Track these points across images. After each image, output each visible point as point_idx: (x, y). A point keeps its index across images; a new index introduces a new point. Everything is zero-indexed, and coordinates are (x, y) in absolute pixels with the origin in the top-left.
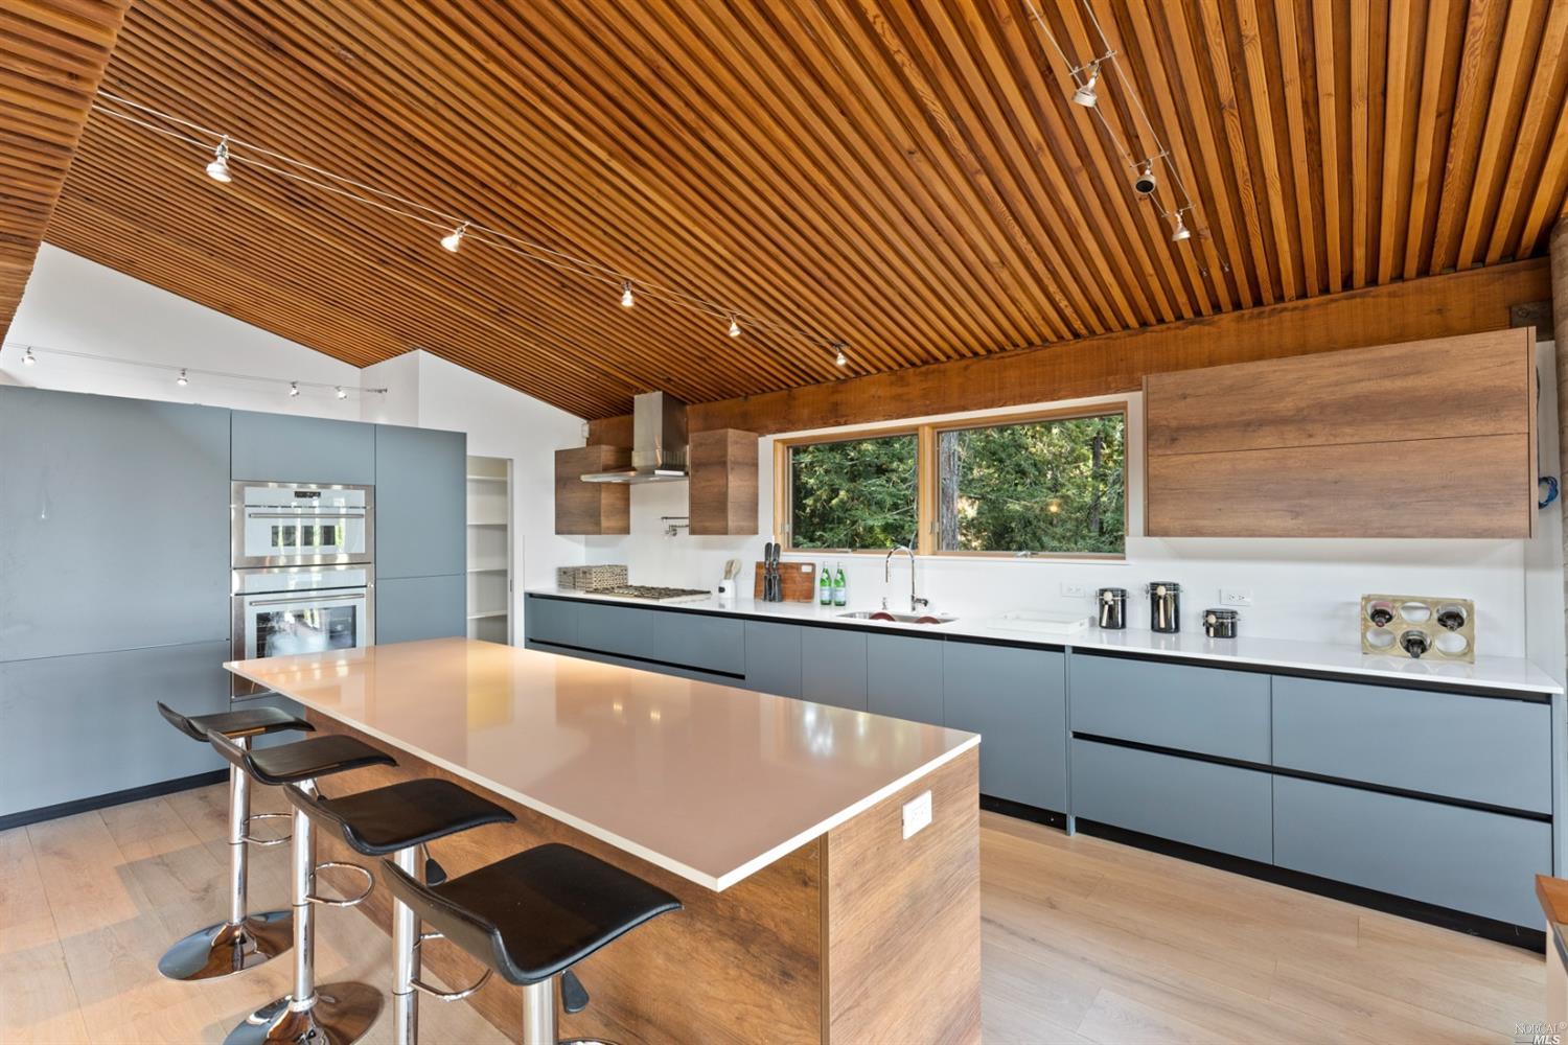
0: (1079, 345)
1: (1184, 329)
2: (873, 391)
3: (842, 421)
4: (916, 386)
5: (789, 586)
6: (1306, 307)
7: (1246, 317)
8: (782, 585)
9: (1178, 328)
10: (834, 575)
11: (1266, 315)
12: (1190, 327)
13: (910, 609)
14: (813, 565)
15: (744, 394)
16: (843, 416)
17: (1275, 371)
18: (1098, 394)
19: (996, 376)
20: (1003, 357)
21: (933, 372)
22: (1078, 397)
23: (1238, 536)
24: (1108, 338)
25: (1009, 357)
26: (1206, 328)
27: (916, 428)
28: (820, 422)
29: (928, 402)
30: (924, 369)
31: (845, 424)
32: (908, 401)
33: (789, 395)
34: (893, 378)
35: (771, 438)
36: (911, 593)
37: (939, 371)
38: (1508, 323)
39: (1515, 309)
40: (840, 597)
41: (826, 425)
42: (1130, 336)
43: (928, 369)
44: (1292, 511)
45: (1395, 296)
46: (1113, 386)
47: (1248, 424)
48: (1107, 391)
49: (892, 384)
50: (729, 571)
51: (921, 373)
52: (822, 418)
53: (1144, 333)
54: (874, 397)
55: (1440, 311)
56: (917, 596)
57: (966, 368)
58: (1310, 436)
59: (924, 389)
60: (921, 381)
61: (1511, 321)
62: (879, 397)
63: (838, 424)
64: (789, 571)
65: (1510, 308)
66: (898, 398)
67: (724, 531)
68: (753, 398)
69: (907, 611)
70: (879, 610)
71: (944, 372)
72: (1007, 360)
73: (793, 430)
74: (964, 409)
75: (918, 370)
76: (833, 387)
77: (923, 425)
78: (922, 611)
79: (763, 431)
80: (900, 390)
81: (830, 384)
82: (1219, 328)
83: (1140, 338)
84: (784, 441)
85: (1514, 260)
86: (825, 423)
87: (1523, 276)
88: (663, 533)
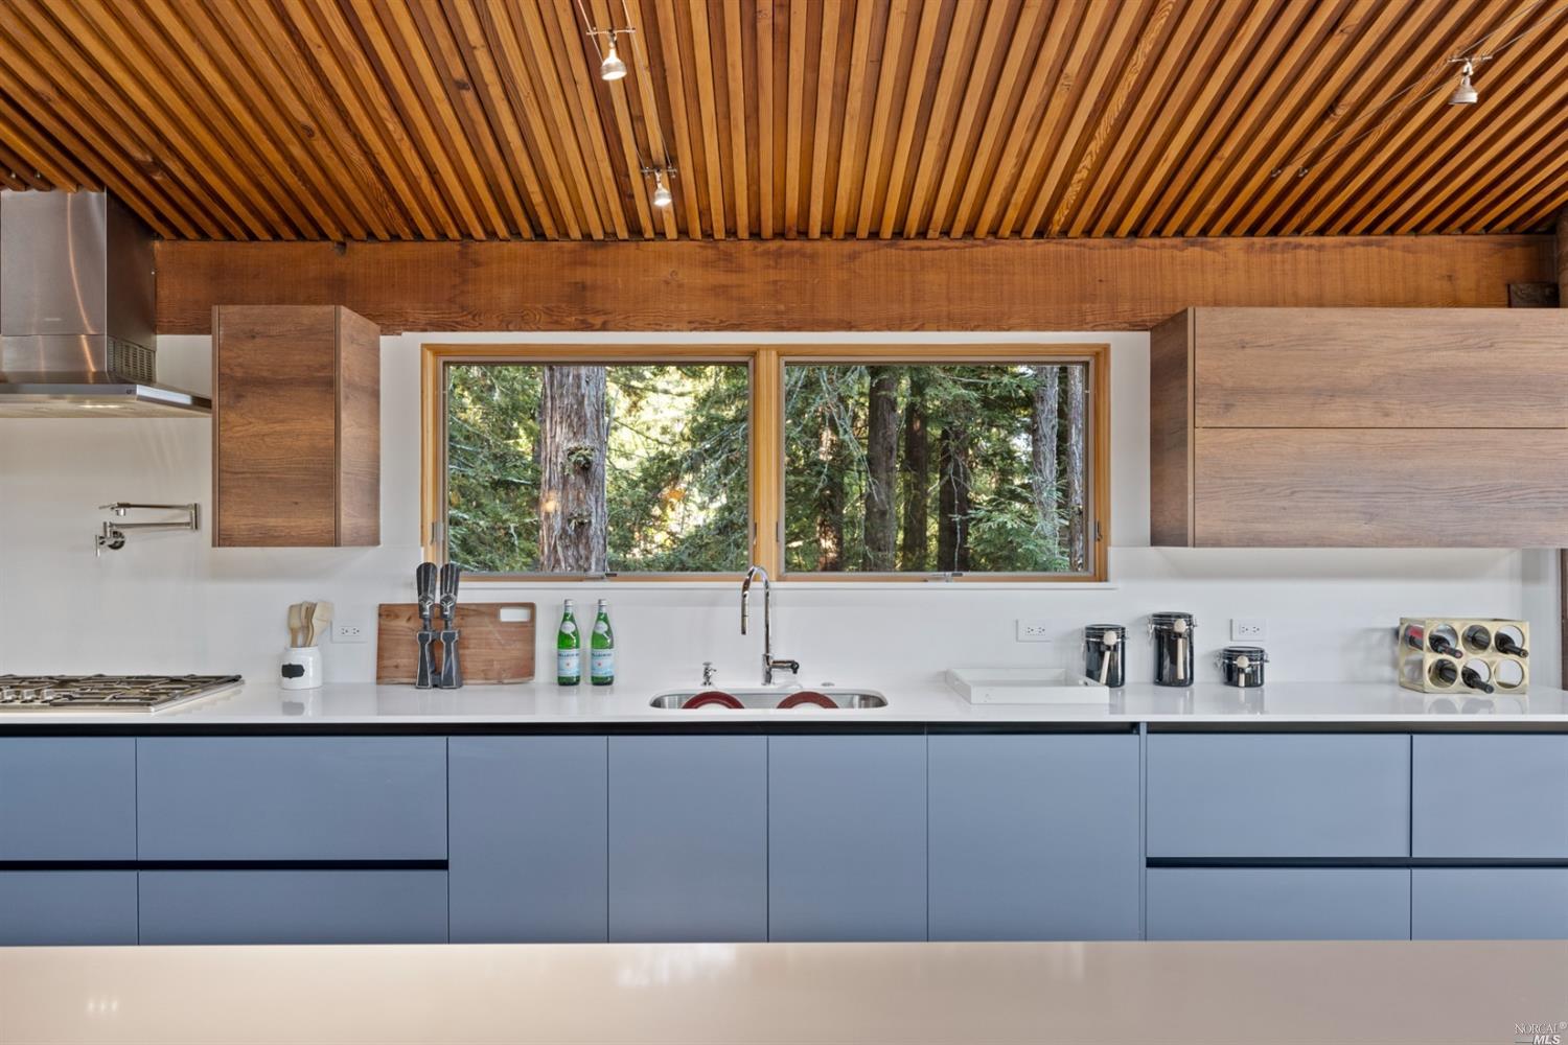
0: (1040, 249)
1: (1182, 250)
2: (665, 271)
3: (598, 321)
4: (756, 272)
5: (474, 656)
6: (1321, 248)
7: (1258, 246)
8: (461, 652)
9: (1174, 247)
10: (585, 623)
11: (1279, 248)
12: (1191, 249)
13: (761, 678)
14: (531, 607)
15: (338, 237)
16: (597, 312)
17: (1349, 324)
18: (1069, 329)
19: (907, 277)
20: (918, 248)
21: (791, 253)
22: (1038, 330)
23: (1305, 545)
24: (1080, 245)
25: (928, 249)
26: (1210, 253)
27: (754, 353)
28: (544, 318)
29: (782, 307)
30: (774, 245)
31: (604, 328)
32: (741, 299)
33: (463, 255)
34: (710, 253)
35: (413, 340)
36: (763, 651)
37: (803, 255)
38: (1506, 303)
39: (1513, 287)
40: (606, 667)
41: (557, 325)
42: (1112, 247)
43: (781, 248)
44: (1365, 513)
45: (1409, 252)
46: (1089, 318)
47: (1318, 392)
48: (1081, 326)
49: (706, 264)
50: (302, 625)
51: (767, 253)
52: (549, 311)
53: (1131, 247)
54: (667, 283)
55: (1450, 278)
56: (778, 654)
57: (853, 257)
58: (1387, 415)
59: (775, 282)
60: (768, 267)
61: (1510, 301)
62: (680, 286)
63: (587, 327)
64: (472, 620)
65: (1509, 286)
66: (719, 291)
67: (334, 540)
68: (362, 251)
69: (755, 684)
70: (698, 688)
71: (813, 257)
72: (927, 254)
73: (474, 329)
74: (850, 326)
75: (762, 247)
76: (573, 251)
77: (768, 347)
78: (784, 683)
79: (392, 322)
80: (722, 278)
81: (567, 245)
82: (1225, 255)
83: (1126, 252)
84: (437, 350)
85: (1511, 233)
86: (557, 322)
87: (1518, 252)
88: (93, 542)
